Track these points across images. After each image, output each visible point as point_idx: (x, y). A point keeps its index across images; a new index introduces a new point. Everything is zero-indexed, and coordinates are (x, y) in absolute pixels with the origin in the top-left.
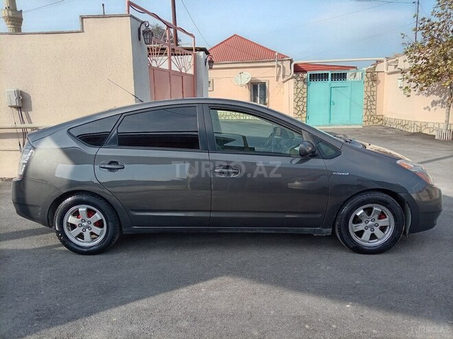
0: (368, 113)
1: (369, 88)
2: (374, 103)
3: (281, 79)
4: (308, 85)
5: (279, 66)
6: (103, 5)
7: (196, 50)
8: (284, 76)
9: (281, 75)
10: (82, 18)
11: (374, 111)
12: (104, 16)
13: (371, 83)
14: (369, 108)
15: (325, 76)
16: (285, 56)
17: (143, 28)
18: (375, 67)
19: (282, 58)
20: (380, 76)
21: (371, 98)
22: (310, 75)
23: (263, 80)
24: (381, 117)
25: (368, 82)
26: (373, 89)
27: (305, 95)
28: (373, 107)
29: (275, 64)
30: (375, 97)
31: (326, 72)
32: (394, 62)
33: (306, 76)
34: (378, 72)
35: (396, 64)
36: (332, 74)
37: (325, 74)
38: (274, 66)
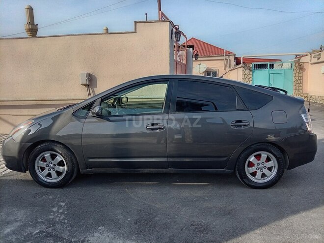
0: (297, 92)
1: (297, 74)
2: (301, 85)
3: (228, 69)
4: (253, 72)
5: (226, 59)
6: (146, 14)
7: (187, 47)
8: (230, 66)
9: (228, 66)
10: (136, 23)
11: (301, 91)
12: (147, 22)
13: (298, 71)
14: (297, 88)
15: (265, 66)
16: (230, 53)
17: (174, 30)
18: (299, 60)
19: (229, 54)
20: (305, 66)
21: (299, 81)
22: (254, 65)
23: (214, 69)
24: (306, 95)
25: (296, 70)
26: (301, 75)
27: (251, 79)
28: (300, 88)
29: (223, 58)
30: (301, 81)
31: (266, 63)
32: (317, 55)
33: (251, 66)
34: (303, 63)
35: (319, 57)
36: (270, 65)
37: (265, 64)
38: (223, 60)
